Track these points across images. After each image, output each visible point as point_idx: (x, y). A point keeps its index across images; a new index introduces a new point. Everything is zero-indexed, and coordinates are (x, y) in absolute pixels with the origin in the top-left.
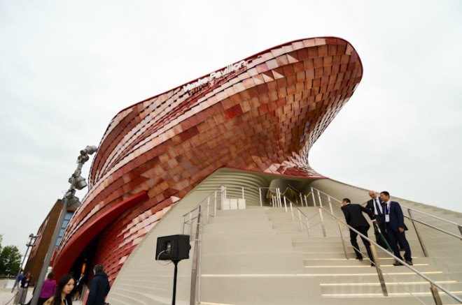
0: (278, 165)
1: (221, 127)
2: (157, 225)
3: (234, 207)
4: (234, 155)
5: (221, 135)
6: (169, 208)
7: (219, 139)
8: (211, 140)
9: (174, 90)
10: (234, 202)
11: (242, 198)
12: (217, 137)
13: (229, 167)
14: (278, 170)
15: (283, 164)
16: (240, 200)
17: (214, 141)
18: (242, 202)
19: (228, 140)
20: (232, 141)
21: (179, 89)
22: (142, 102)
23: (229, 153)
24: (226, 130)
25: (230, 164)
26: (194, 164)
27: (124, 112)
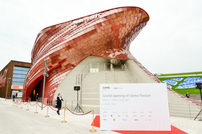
0: (113, 54)
1: (89, 42)
2: (66, 77)
3: (94, 71)
4: (95, 51)
5: (89, 45)
6: (70, 70)
7: (89, 46)
8: (85, 46)
9: (69, 22)
10: (94, 69)
11: (97, 68)
12: (88, 45)
13: (93, 56)
14: (113, 56)
15: (115, 53)
16: (97, 69)
17: (87, 47)
18: (97, 70)
19: (92, 46)
20: (94, 46)
21: (71, 22)
22: (55, 25)
23: (93, 50)
24: (91, 43)
25: (93, 54)
26: (79, 55)
27: (47, 29)
